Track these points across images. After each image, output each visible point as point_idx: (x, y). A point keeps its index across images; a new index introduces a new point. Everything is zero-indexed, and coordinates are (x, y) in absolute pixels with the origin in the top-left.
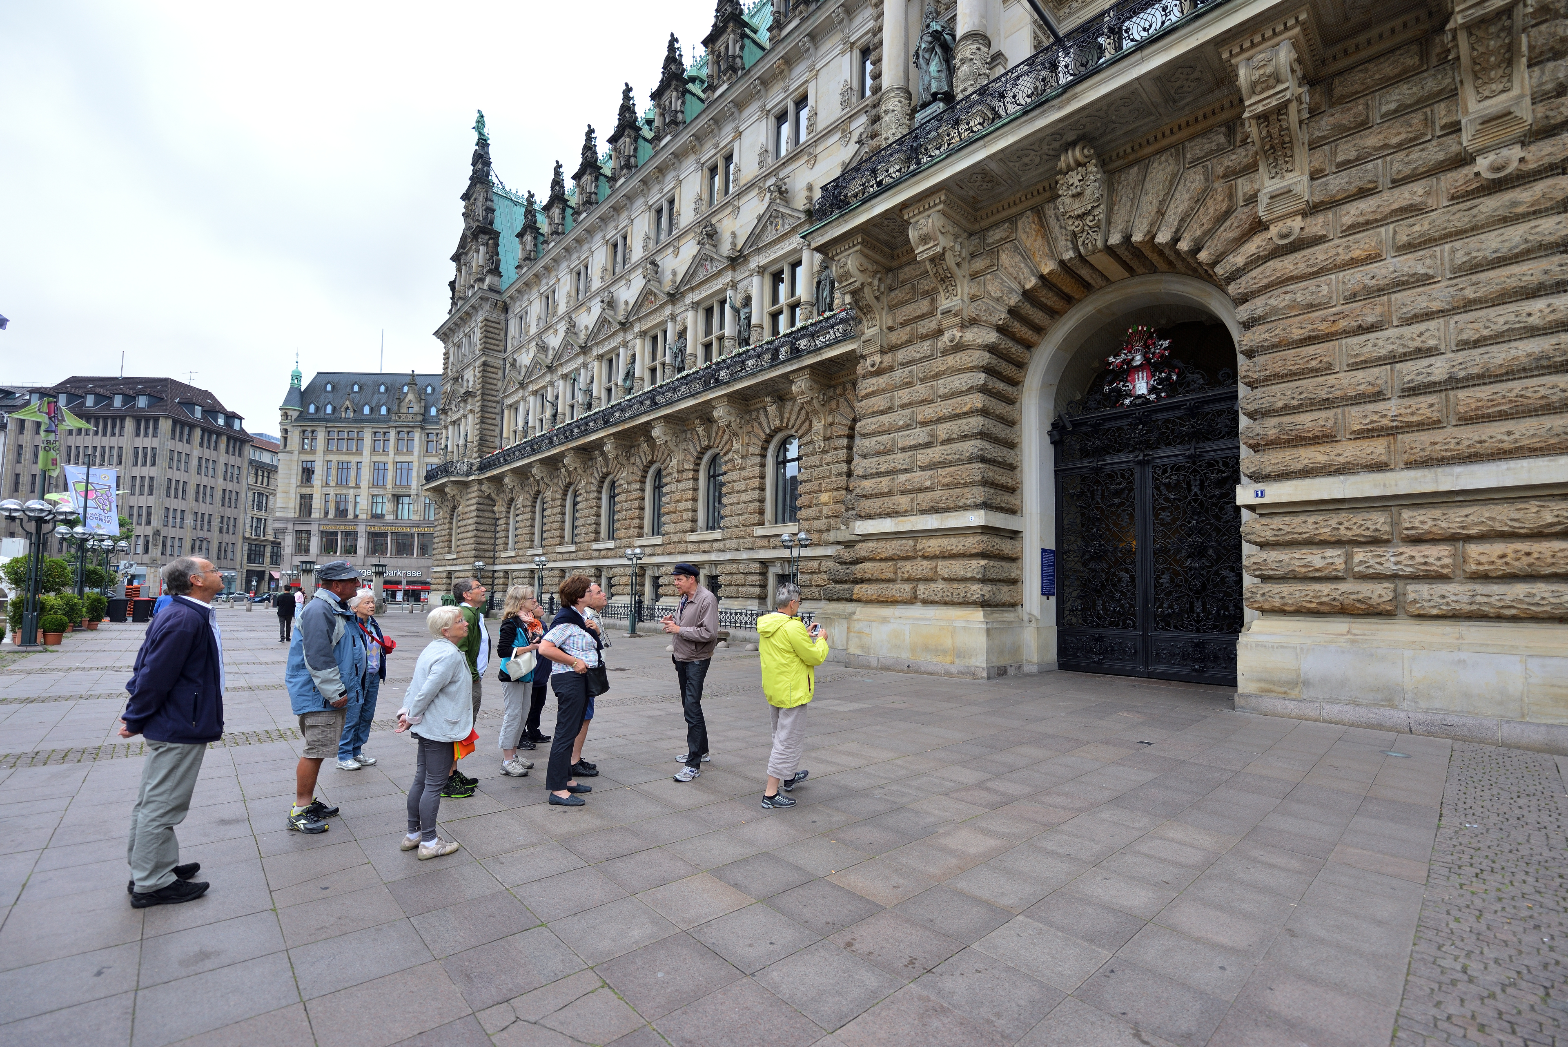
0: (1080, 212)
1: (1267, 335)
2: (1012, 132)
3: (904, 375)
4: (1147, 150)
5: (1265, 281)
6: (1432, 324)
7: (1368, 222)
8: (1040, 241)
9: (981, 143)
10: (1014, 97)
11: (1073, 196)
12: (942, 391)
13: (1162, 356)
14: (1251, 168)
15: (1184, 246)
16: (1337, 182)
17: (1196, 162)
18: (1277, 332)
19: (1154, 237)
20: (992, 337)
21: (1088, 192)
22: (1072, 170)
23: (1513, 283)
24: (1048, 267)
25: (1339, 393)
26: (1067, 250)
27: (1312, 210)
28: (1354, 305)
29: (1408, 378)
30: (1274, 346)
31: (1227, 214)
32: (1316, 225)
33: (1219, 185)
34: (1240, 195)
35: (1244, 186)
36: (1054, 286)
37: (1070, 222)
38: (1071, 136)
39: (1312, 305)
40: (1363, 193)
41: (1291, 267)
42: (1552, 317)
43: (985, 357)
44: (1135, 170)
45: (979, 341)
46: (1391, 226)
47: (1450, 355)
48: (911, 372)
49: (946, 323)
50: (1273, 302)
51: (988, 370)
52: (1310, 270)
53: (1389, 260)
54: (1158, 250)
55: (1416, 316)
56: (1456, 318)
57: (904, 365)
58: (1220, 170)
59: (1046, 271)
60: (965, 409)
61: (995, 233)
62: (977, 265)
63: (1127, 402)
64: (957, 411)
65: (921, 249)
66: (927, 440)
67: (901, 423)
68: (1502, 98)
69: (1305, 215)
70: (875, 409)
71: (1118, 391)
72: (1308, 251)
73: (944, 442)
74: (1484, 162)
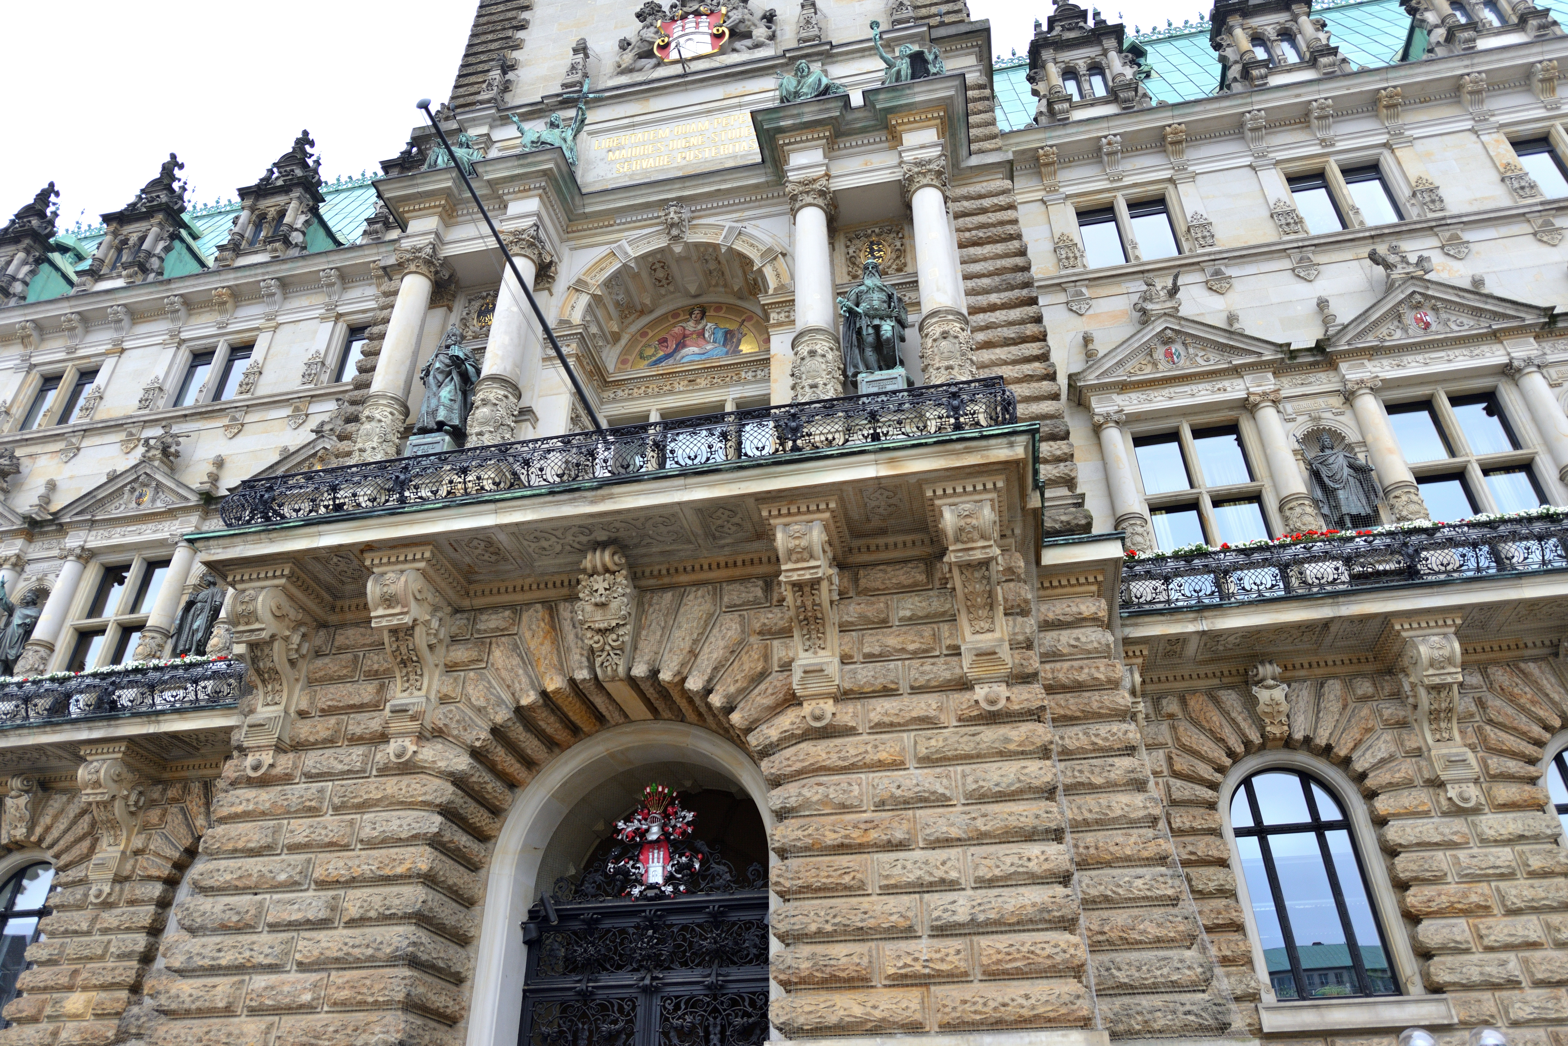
0: (602, 626)
1: (800, 833)
2: (533, 507)
3: (308, 795)
4: (683, 578)
5: (798, 766)
6: (953, 853)
7: (892, 724)
8: (547, 647)
9: (492, 506)
10: (541, 470)
11: (596, 605)
12: (367, 832)
13: (684, 833)
14: (785, 633)
15: (716, 700)
16: (864, 673)
17: (732, 608)
18: (810, 831)
19: (684, 680)
20: (462, 762)
21: (614, 605)
22: (599, 574)
23: (1013, 822)
24: (554, 683)
25: (871, 923)
26: (581, 668)
27: (843, 696)
28: (884, 814)
29: (935, 914)
30: (807, 848)
31: (762, 676)
32: (847, 714)
33: (754, 639)
34: (775, 658)
35: (779, 650)
36: (559, 708)
37: (589, 634)
38: (602, 536)
39: (844, 806)
40: (887, 692)
41: (824, 756)
42: (1046, 866)
43: (446, 792)
44: (668, 596)
45: (442, 764)
46: (913, 734)
47: (970, 892)
48: (321, 791)
49: (395, 726)
50: (806, 792)
51: (448, 812)
52: (842, 763)
53: (912, 771)
54: (689, 697)
55: (938, 840)
56: (973, 849)
57: (311, 777)
58: (757, 626)
59: (550, 687)
60: (400, 870)
61: (491, 622)
62: (460, 654)
63: (636, 891)
64: (387, 872)
65: (380, 612)
66: (322, 915)
67: (282, 877)
68: (989, 636)
69: (836, 700)
70: (240, 845)
71: (626, 873)
72: (838, 741)
73: (352, 923)
74: (980, 692)
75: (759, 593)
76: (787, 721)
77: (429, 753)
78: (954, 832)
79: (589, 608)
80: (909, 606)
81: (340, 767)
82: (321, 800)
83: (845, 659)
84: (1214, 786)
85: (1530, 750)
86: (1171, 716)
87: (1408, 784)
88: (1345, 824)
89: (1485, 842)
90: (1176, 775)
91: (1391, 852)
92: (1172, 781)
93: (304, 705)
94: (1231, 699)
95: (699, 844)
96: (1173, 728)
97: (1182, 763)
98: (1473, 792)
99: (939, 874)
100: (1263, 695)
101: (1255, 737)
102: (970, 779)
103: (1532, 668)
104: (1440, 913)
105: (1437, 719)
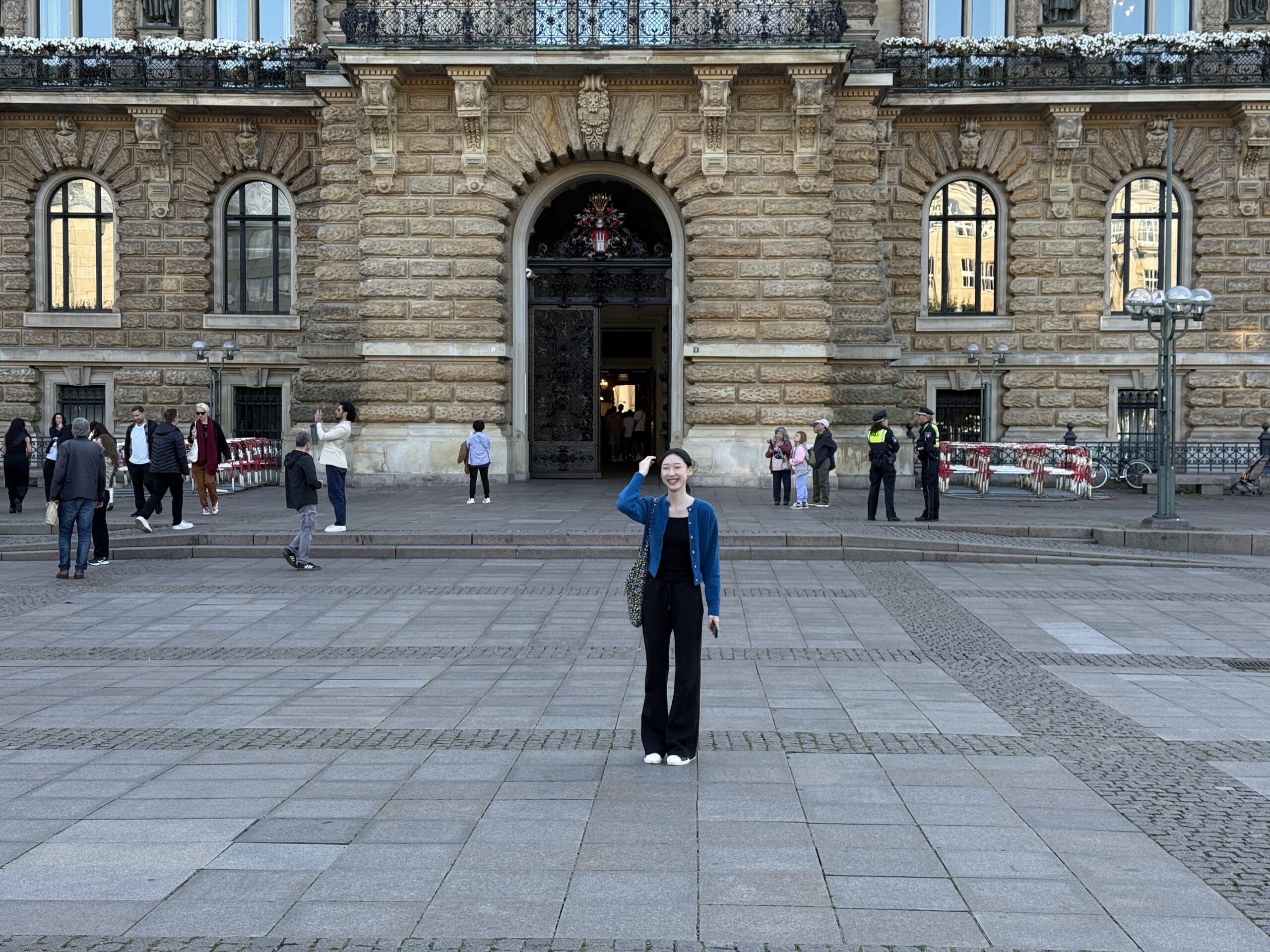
1: (702, 248)
3: (419, 205)
4: (635, 88)
6: (777, 262)
7: (752, 193)
8: (553, 127)
12: (461, 230)
14: (696, 133)
15: (657, 170)
16: (740, 161)
17: (664, 111)
18: (707, 247)
19: (638, 156)
20: (510, 194)
23: (809, 249)
24: (560, 151)
25: (736, 293)
26: (576, 144)
27: (728, 176)
28: (745, 240)
29: (766, 291)
30: (705, 255)
31: (683, 157)
32: (730, 185)
33: (677, 134)
34: (691, 146)
35: (693, 143)
36: (558, 161)
39: (724, 235)
40: (751, 173)
41: (716, 208)
43: (502, 210)
44: (626, 98)
45: (499, 194)
46: (763, 199)
47: (783, 282)
48: (427, 203)
49: (470, 171)
50: (706, 227)
51: (502, 220)
52: (725, 213)
53: (761, 219)
54: (641, 165)
55: (771, 256)
56: (787, 262)
57: (415, 193)
58: (679, 125)
59: (559, 154)
60: (485, 252)
61: (514, 103)
62: (497, 124)
63: (590, 255)
64: (477, 253)
65: (463, 108)
66: (445, 273)
67: (416, 251)
68: (809, 150)
69: (724, 177)
70: (384, 232)
71: (583, 244)
72: (724, 199)
73: (462, 277)
74: (801, 182)
75: (682, 105)
76: (697, 187)
77: (490, 187)
78: (779, 253)
79: (585, 112)
80: (767, 124)
81: (435, 190)
82: (427, 208)
83: (729, 152)
84: (922, 193)
85: (1107, 185)
86: (908, 145)
87: (1034, 199)
88: (995, 218)
89: (1063, 236)
90: (902, 184)
91: (1012, 238)
92: (899, 188)
93: (401, 148)
94: (947, 138)
95: (625, 230)
96: (908, 154)
97: (906, 178)
98: (1066, 209)
99: (769, 273)
100: (965, 141)
101: (955, 166)
102: (790, 227)
103: (1129, 133)
104: (1026, 274)
105: (1061, 164)
